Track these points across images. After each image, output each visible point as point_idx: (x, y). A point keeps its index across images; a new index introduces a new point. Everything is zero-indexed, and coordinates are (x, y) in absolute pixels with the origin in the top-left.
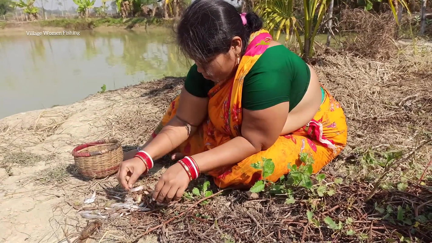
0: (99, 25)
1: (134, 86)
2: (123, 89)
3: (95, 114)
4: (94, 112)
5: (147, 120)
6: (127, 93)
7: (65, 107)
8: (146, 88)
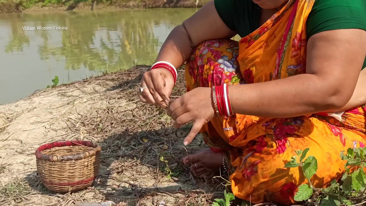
0: (31, 5)
1: (96, 78)
2: (82, 82)
3: (51, 113)
4: (49, 111)
5: (123, 119)
6: (88, 86)
7: (7, 106)
8: (113, 80)
